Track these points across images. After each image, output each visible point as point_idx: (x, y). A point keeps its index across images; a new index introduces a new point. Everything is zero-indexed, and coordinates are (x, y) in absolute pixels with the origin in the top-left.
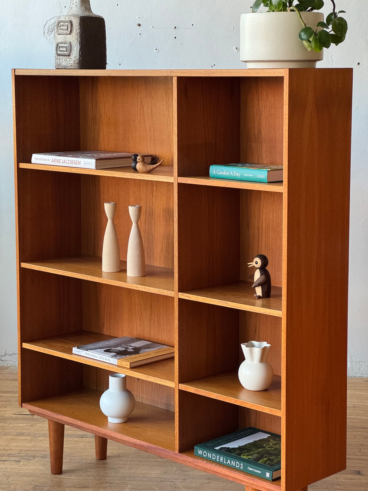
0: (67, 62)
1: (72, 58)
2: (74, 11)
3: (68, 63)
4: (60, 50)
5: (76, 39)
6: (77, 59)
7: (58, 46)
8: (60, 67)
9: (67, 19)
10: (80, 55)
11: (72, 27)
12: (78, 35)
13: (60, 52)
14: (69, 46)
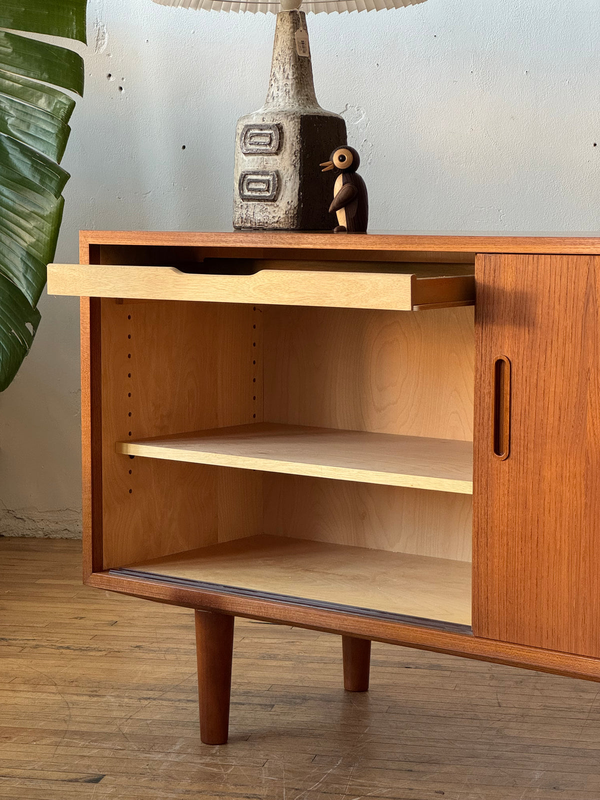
0: (268, 214)
1: (281, 205)
2: (282, 104)
3: (271, 216)
4: (250, 187)
5: (291, 165)
6: (293, 207)
7: (243, 180)
8: (249, 225)
9: (269, 121)
10: (299, 200)
11: (283, 138)
12: (296, 156)
13: (250, 193)
14: (274, 179)
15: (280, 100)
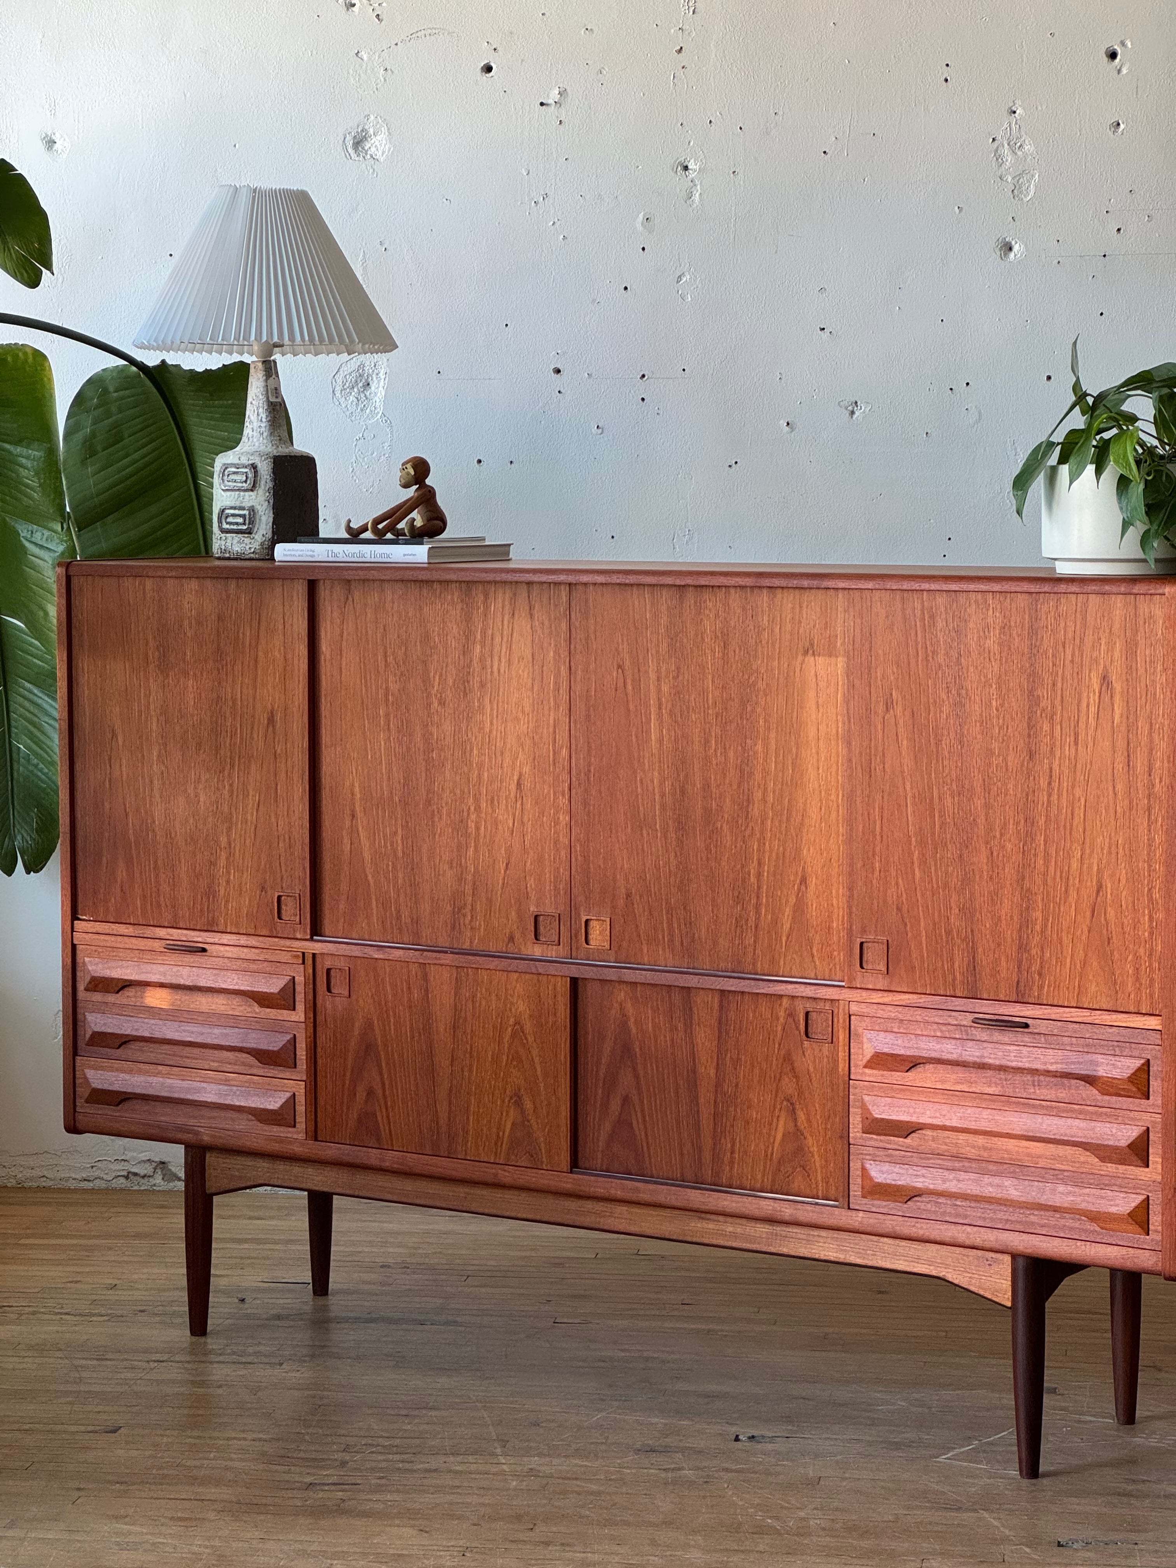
0: (245, 545)
1: (256, 537)
2: (257, 444)
3: (248, 547)
4: (228, 520)
5: (265, 500)
6: (268, 539)
7: (222, 515)
8: (227, 555)
9: (244, 460)
10: (274, 532)
11: (258, 476)
12: (269, 493)
13: (228, 526)
14: (250, 514)
15: (255, 440)
